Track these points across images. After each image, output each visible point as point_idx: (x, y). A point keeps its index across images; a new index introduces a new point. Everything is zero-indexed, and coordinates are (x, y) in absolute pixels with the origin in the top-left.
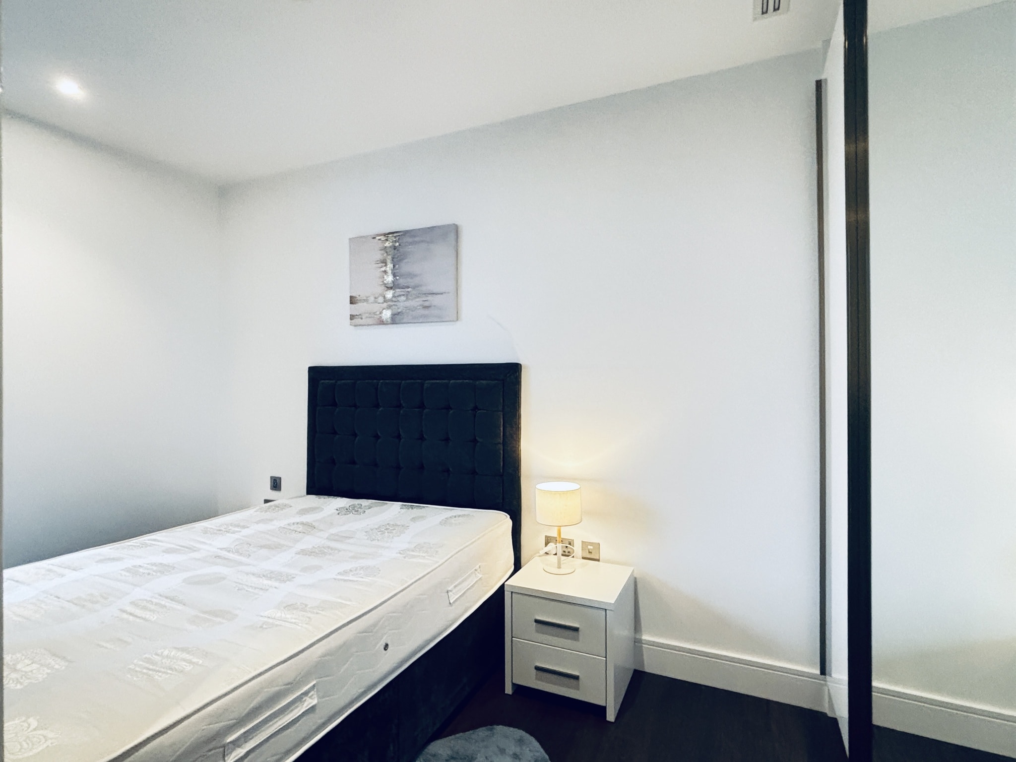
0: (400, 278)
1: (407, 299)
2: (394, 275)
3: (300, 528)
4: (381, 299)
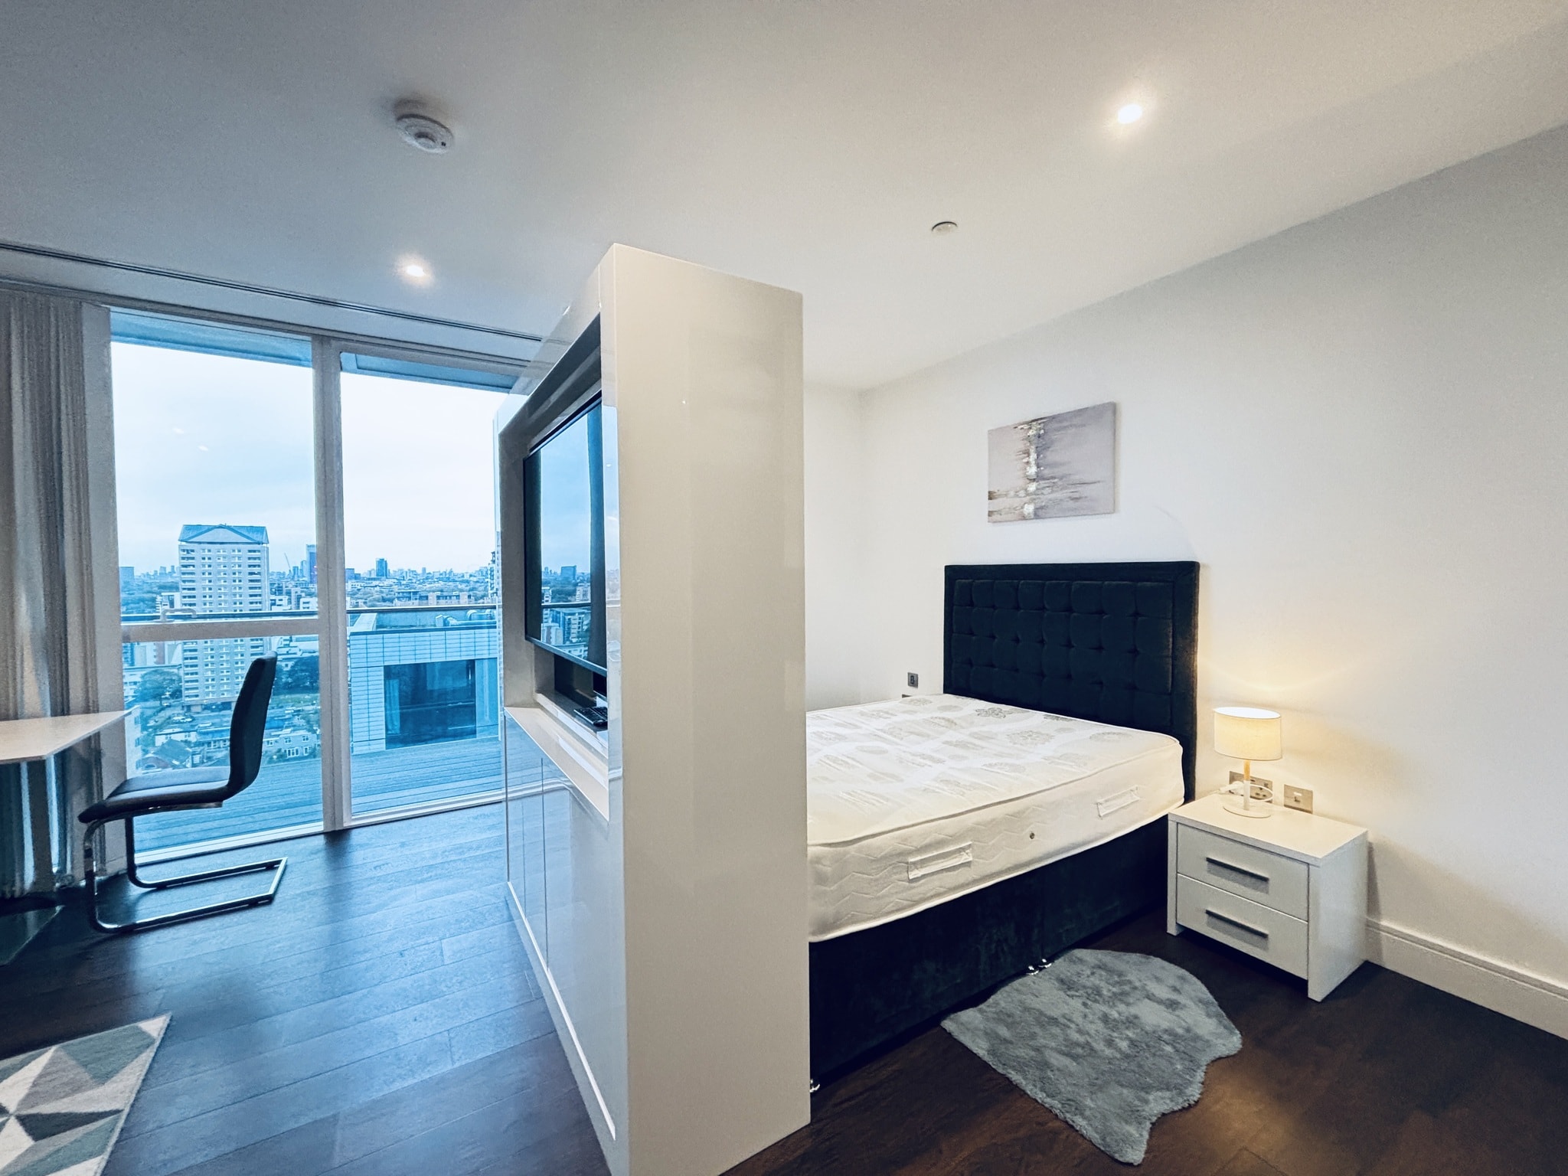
0: (1045, 468)
1: (1053, 492)
2: (1038, 467)
3: (943, 723)
4: (1022, 493)
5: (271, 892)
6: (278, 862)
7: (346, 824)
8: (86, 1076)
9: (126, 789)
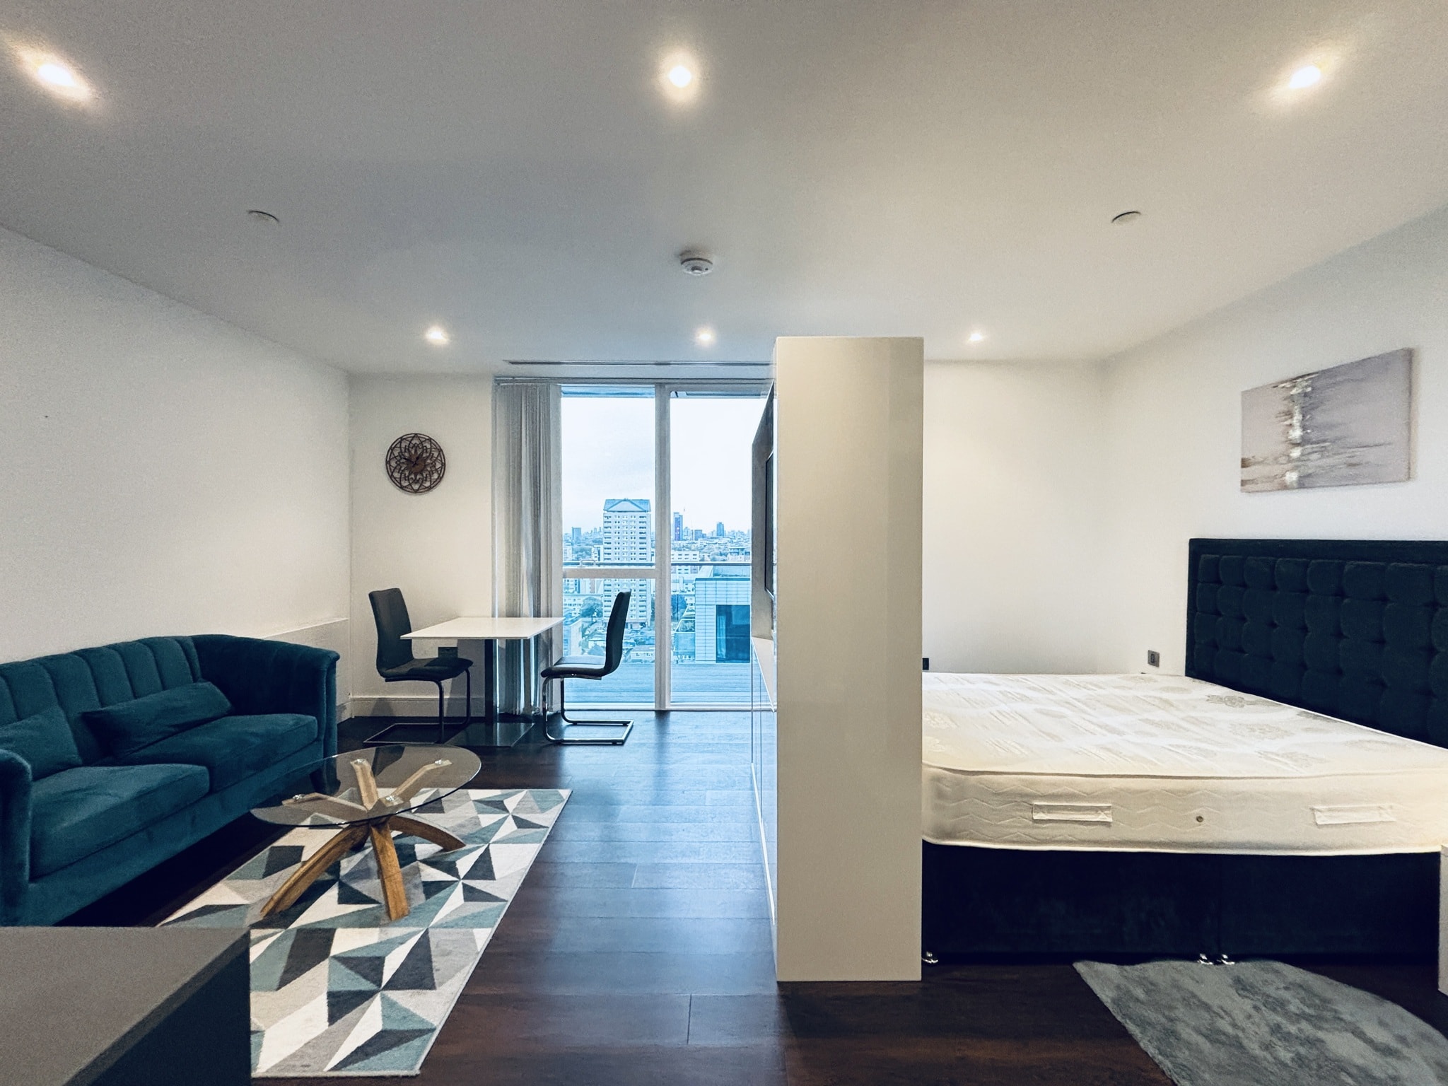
0: (1313, 431)
1: (1323, 457)
2: (1304, 428)
4: (1283, 459)
5: (623, 738)
6: (629, 722)
7: (668, 707)
8: (536, 807)
9: (562, 662)
